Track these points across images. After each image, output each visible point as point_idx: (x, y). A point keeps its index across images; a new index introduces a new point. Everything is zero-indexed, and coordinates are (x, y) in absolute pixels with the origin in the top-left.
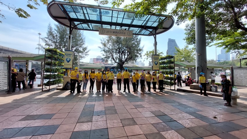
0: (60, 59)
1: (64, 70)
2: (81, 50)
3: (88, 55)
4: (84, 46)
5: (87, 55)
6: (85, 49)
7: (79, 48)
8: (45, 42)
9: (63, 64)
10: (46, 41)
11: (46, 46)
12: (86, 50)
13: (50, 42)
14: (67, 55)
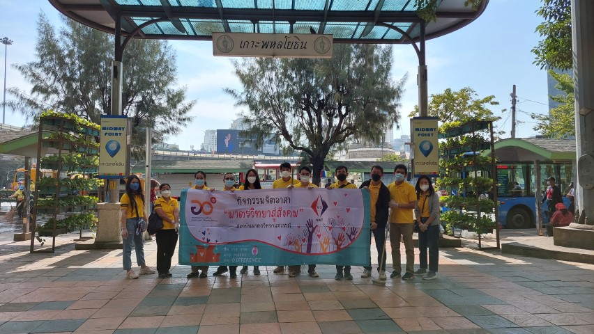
0: (85, 147)
1: (102, 183)
2: (162, 101)
3: (189, 119)
4: (173, 87)
5: (186, 122)
6: (175, 99)
7: (154, 98)
8: (32, 81)
9: (97, 162)
10: (34, 75)
11: (36, 94)
12: (179, 101)
13: (49, 80)
14: (108, 131)
